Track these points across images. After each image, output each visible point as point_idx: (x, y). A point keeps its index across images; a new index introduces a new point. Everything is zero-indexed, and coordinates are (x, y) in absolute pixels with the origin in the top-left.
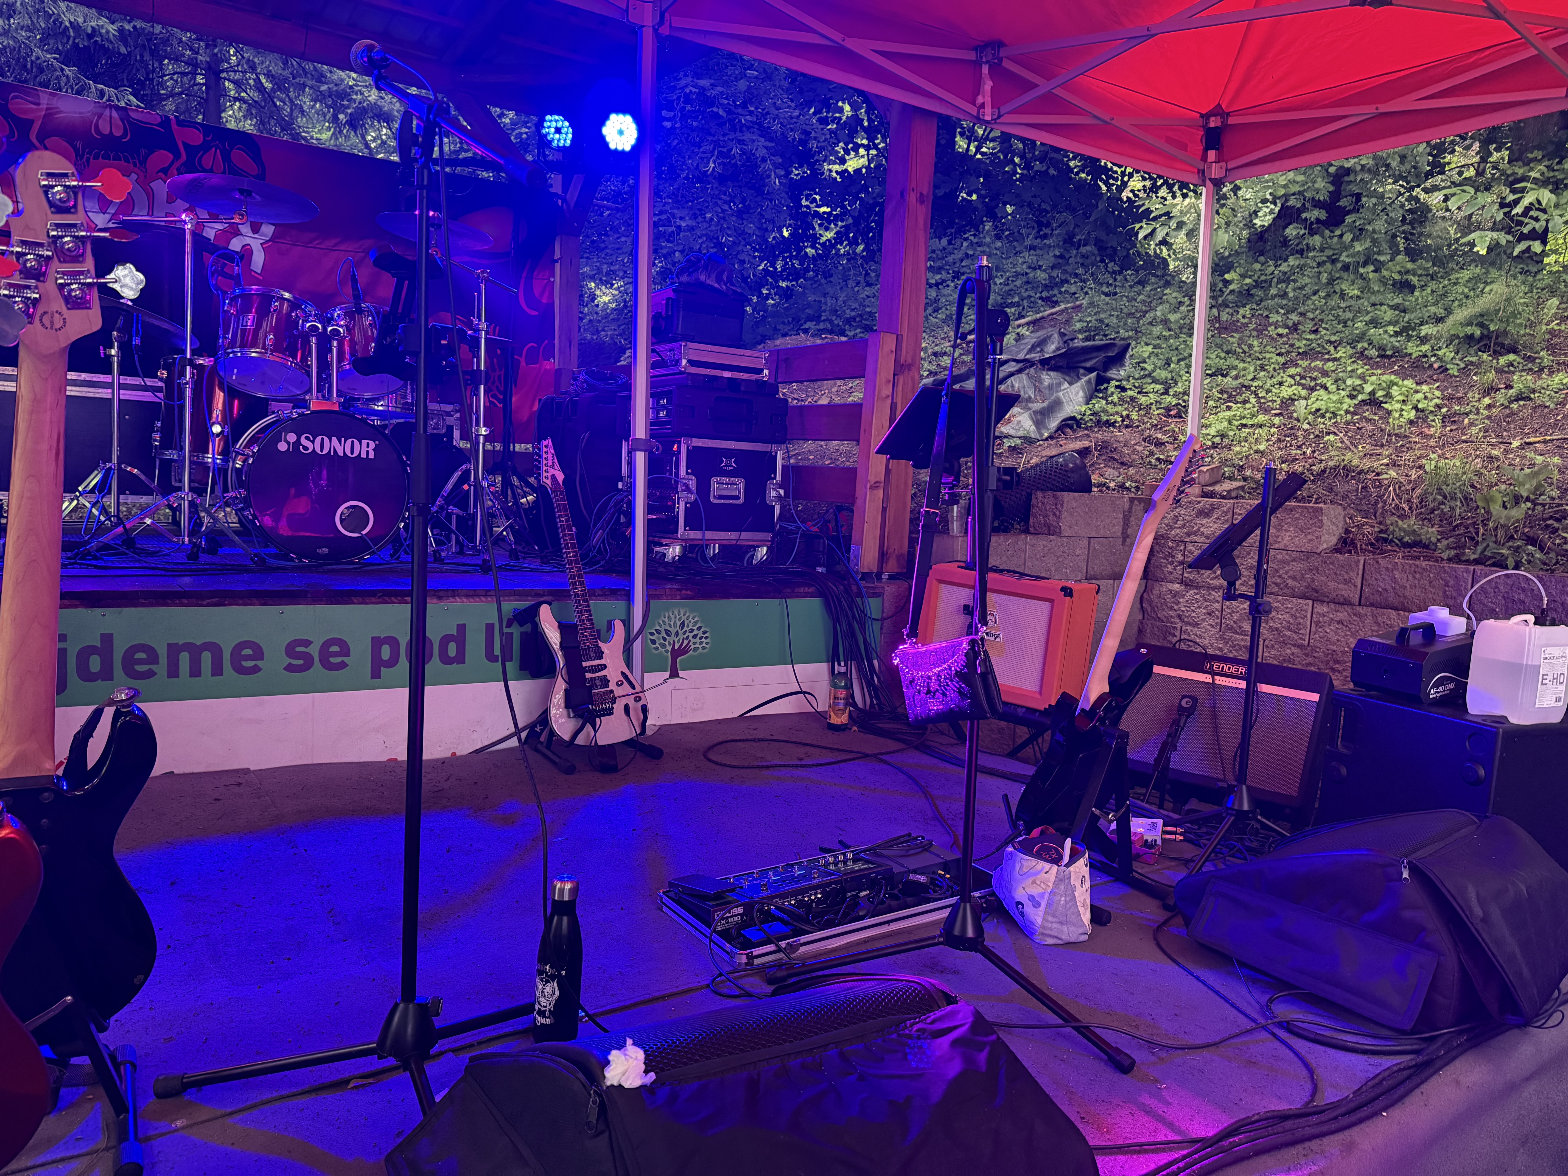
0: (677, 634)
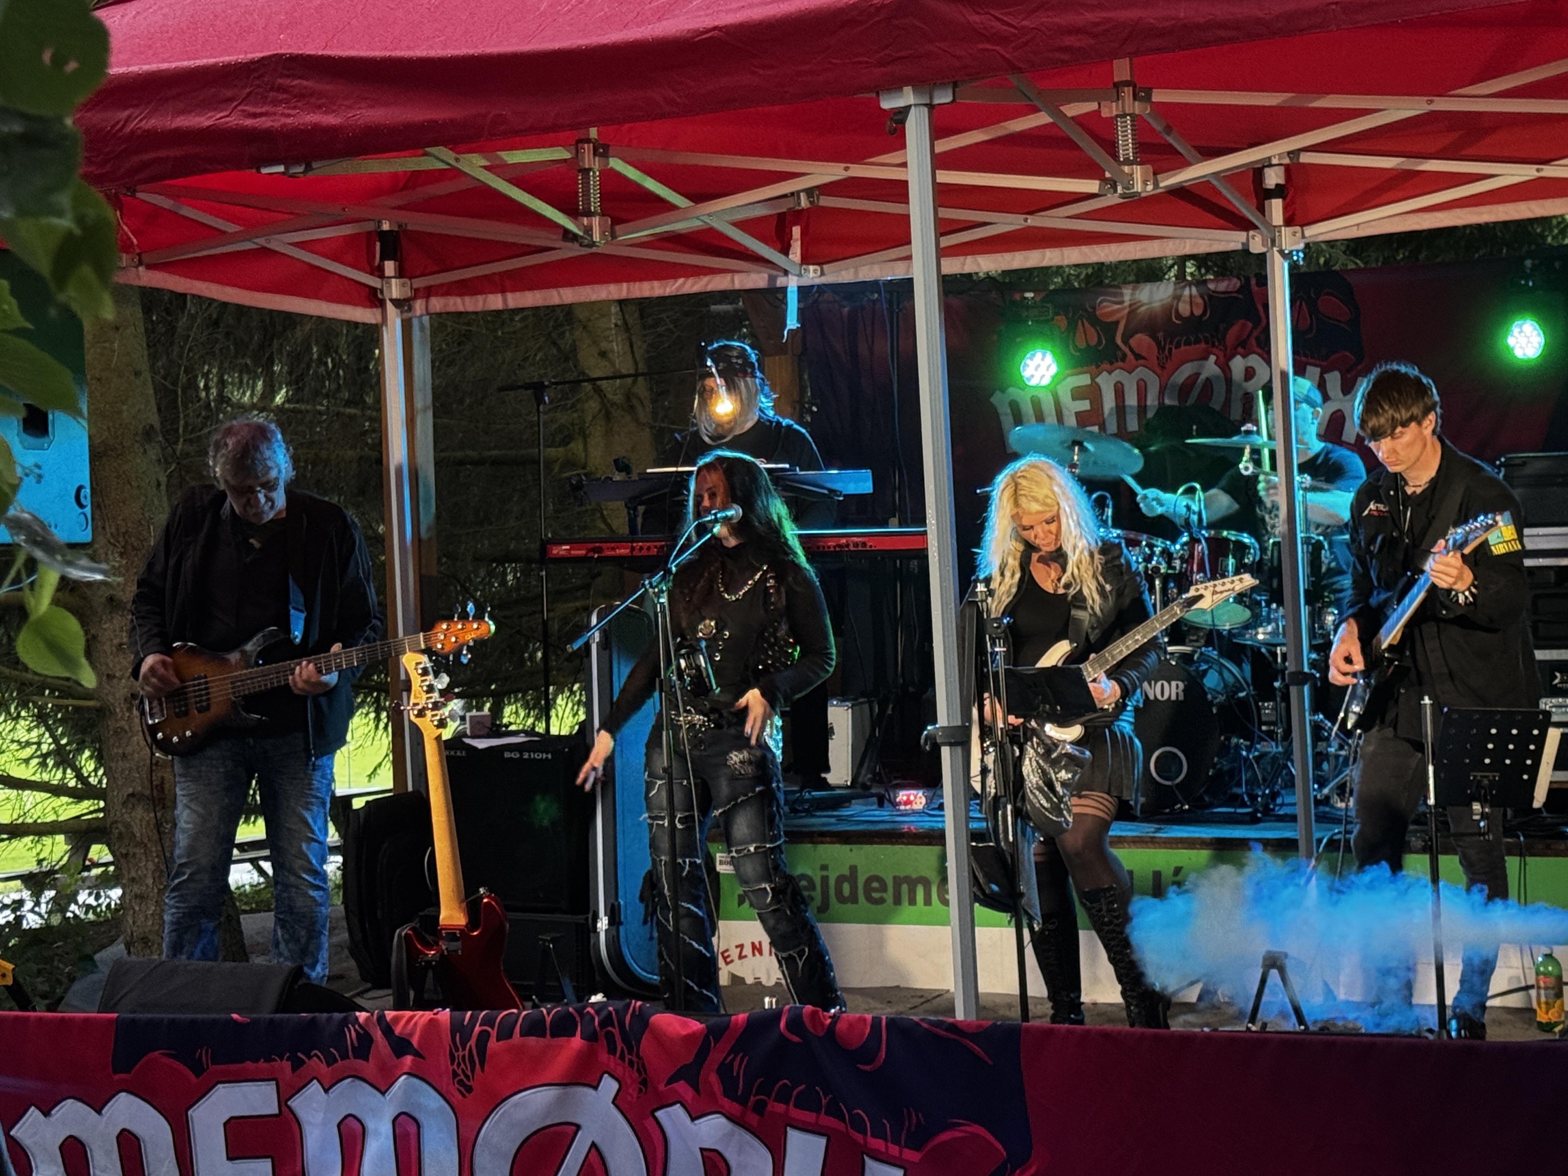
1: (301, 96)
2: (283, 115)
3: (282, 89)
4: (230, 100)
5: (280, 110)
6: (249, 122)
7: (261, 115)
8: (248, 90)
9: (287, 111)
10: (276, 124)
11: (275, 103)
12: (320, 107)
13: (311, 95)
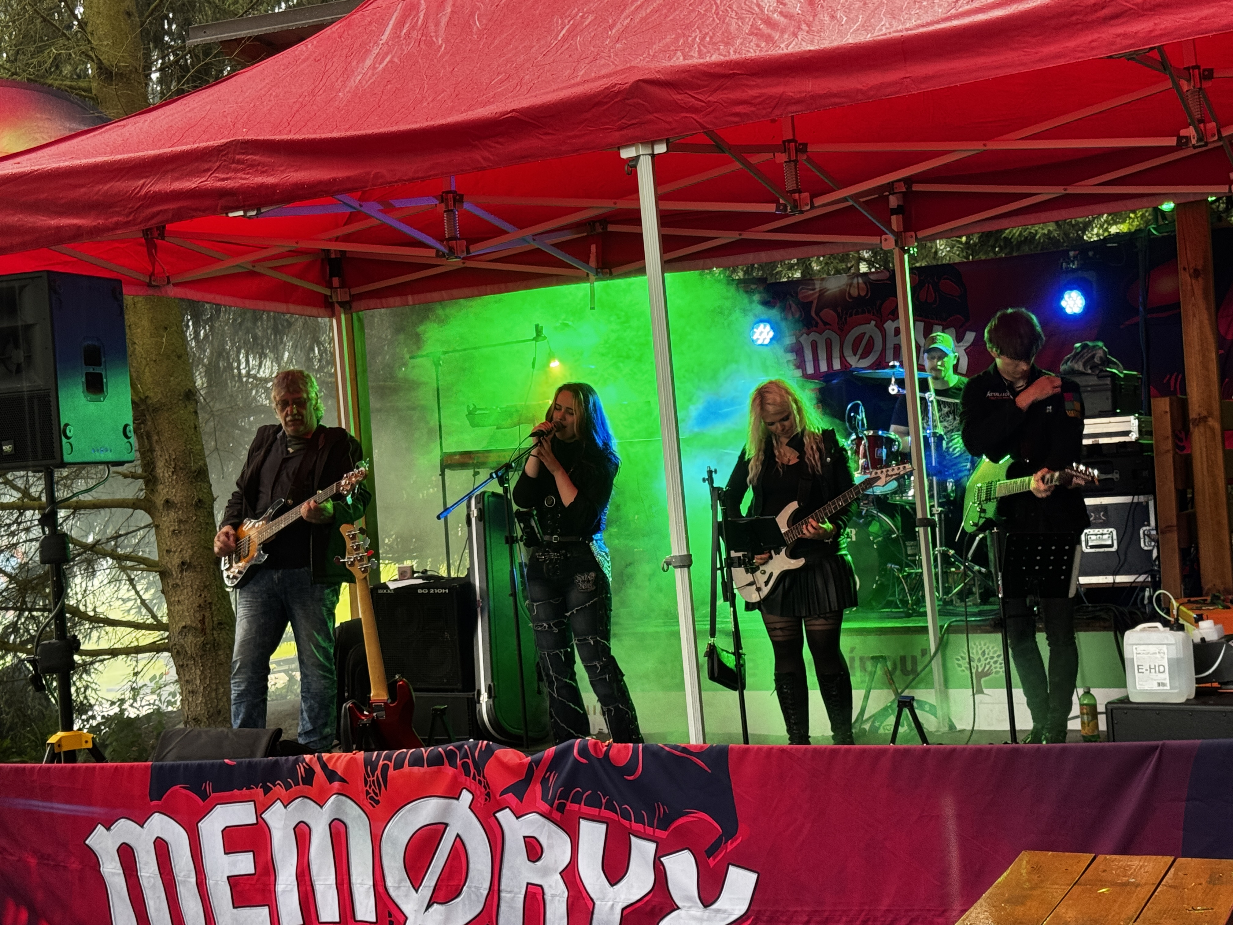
0: (979, 660)
1: (252, 166)
2: (241, 178)
3: (239, 162)
4: (208, 170)
5: (239, 175)
6: (219, 184)
7: (227, 179)
8: (218, 164)
9: (244, 176)
10: (237, 185)
11: (236, 171)
12: (263, 172)
13: (258, 165)
